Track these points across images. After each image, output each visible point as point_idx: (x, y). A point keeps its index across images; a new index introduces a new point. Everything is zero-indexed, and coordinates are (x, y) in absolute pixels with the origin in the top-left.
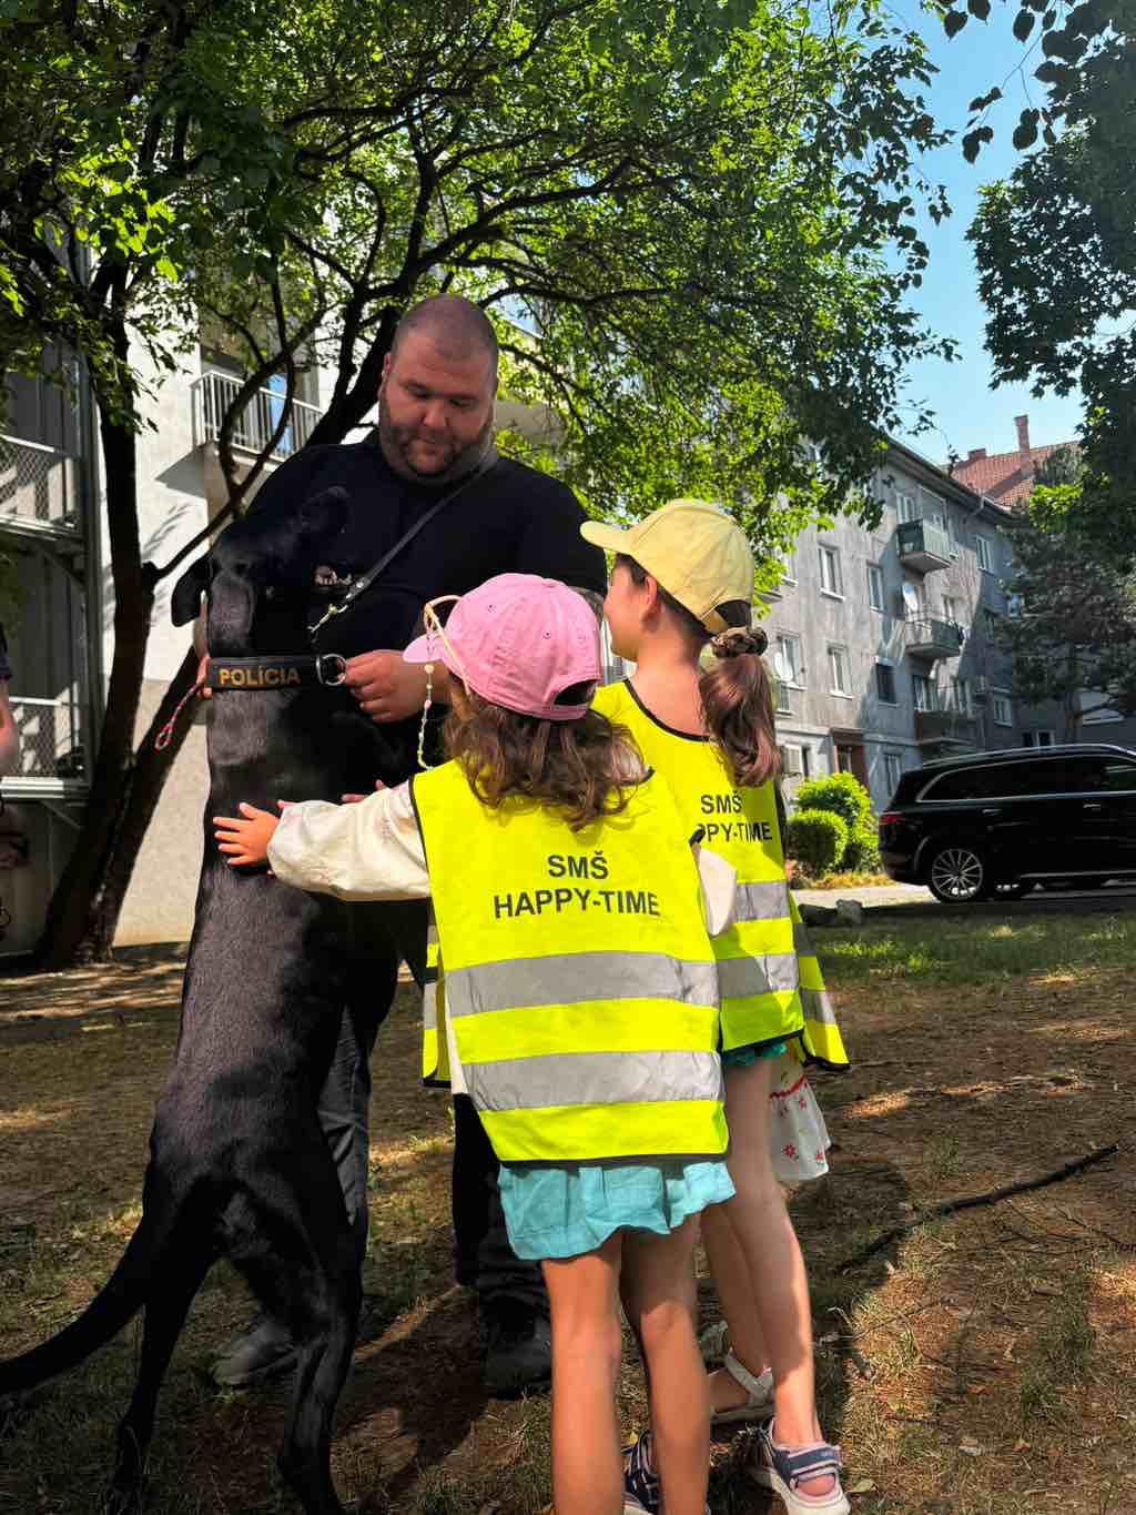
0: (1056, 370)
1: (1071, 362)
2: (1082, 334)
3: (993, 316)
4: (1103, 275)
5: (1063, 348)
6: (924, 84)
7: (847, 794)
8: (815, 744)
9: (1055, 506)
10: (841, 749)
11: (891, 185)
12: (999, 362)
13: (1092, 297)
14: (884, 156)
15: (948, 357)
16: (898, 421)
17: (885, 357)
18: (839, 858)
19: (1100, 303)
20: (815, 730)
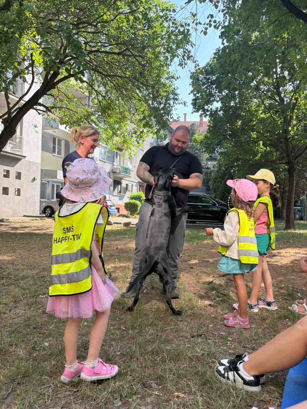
0: (205, 112)
1: (208, 111)
2: (210, 105)
3: (194, 97)
4: (216, 93)
5: (206, 107)
6: (192, 47)
7: (141, 197)
8: (135, 184)
9: (198, 140)
10: (140, 186)
11: (181, 67)
12: (194, 108)
13: (213, 97)
14: (181, 61)
15: (185, 105)
16: (173, 118)
17: (171, 102)
18: (138, 212)
19: (215, 99)
20: (135, 181)
